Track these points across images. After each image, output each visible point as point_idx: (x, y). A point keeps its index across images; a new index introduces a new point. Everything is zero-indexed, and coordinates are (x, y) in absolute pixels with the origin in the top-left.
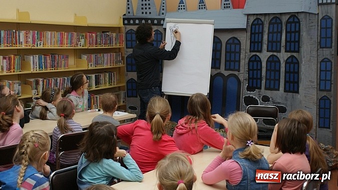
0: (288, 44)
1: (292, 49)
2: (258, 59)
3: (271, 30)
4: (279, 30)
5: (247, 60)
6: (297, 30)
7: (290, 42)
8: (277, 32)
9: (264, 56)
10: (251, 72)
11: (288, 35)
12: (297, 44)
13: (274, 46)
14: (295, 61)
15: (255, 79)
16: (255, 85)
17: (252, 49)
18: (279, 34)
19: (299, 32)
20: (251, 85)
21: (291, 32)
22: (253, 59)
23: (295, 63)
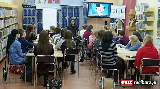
0: (75, 14)
1: (77, 16)
2: (65, 19)
3: (69, 10)
4: (72, 10)
5: (61, 19)
6: (78, 10)
7: (76, 14)
8: (71, 11)
9: (67, 18)
10: (63, 22)
11: (75, 12)
12: (78, 14)
13: (70, 15)
14: (77, 19)
15: (64, 24)
16: (64, 26)
17: (63, 16)
18: (72, 12)
19: (79, 11)
20: (63, 26)
21: (76, 11)
22: (64, 18)
23: (77, 20)
